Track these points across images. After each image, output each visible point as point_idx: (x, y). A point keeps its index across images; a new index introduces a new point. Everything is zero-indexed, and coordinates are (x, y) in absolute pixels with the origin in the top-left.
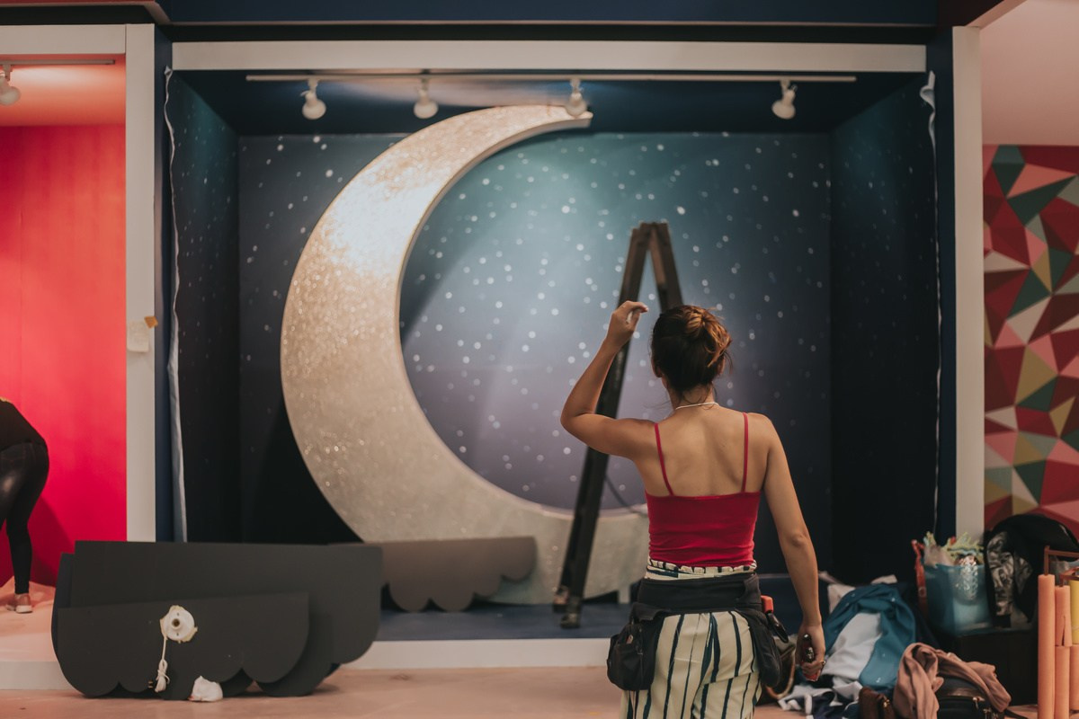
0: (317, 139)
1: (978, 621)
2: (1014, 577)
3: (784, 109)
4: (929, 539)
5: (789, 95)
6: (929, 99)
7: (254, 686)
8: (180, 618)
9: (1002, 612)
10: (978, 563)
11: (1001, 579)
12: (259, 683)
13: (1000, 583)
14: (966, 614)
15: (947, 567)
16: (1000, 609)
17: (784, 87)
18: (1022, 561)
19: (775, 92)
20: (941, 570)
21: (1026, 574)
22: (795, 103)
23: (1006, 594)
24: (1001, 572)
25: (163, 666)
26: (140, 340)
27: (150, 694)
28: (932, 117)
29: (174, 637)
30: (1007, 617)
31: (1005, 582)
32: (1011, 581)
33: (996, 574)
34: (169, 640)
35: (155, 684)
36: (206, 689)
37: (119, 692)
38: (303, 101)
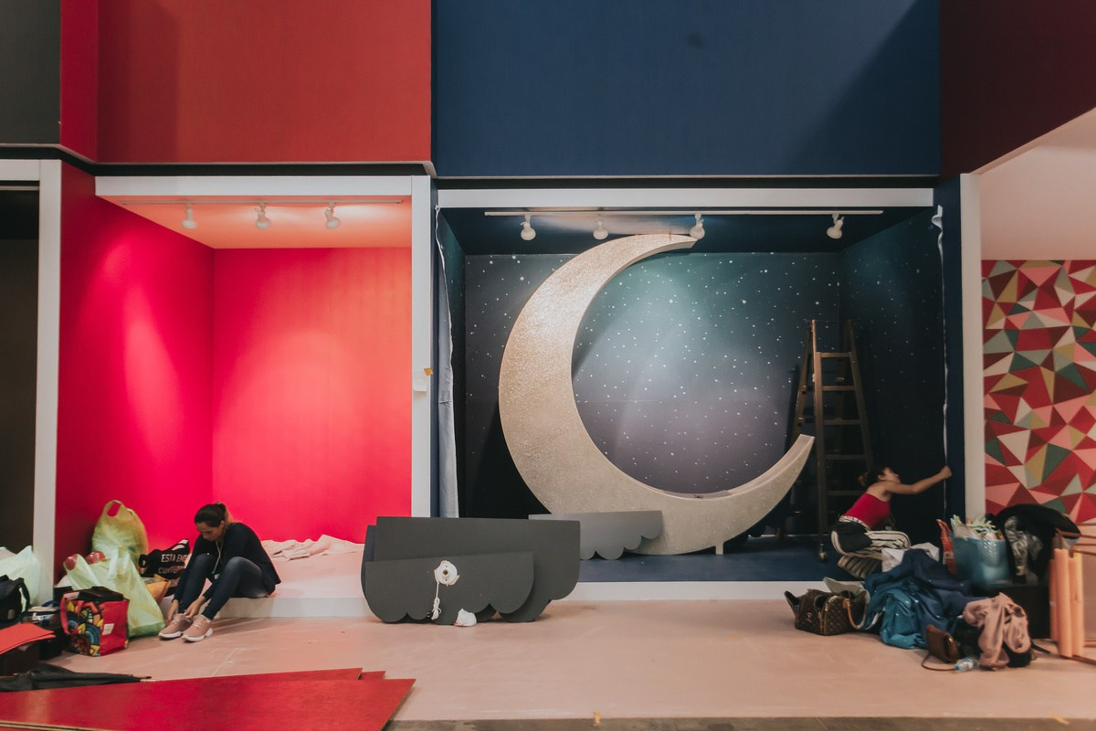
0: (514, 257)
1: (1000, 579)
2: (1029, 550)
3: (835, 232)
4: (955, 520)
5: (840, 223)
6: (939, 224)
7: (497, 615)
8: (448, 569)
9: (1021, 574)
10: (998, 538)
11: (1019, 550)
12: (501, 614)
13: (1019, 553)
14: (991, 573)
15: (976, 540)
16: (1018, 571)
17: (835, 218)
18: (1034, 538)
19: (829, 221)
20: (971, 542)
21: (1039, 547)
22: (843, 229)
23: (1024, 561)
24: (1019, 545)
25: (437, 601)
26: (421, 383)
27: (427, 620)
28: (940, 236)
29: (444, 582)
30: (1023, 577)
31: (1022, 552)
32: (1026, 551)
33: (1015, 547)
34: (440, 583)
35: (432, 614)
36: (466, 617)
37: (407, 619)
38: (522, 228)
